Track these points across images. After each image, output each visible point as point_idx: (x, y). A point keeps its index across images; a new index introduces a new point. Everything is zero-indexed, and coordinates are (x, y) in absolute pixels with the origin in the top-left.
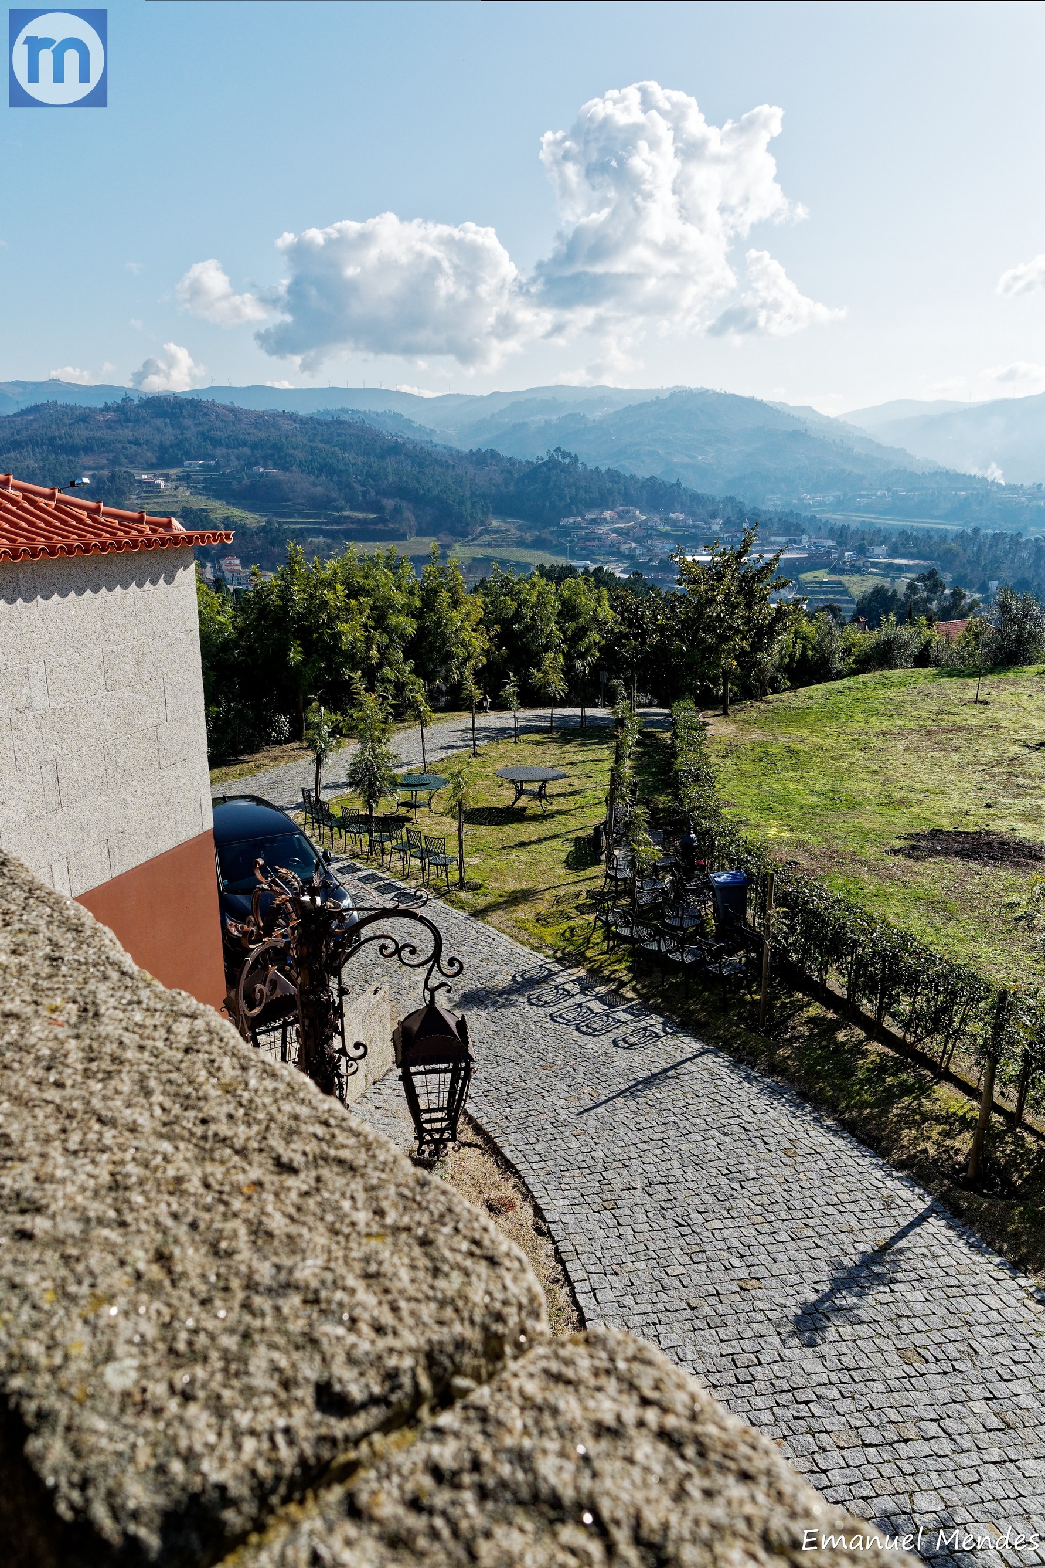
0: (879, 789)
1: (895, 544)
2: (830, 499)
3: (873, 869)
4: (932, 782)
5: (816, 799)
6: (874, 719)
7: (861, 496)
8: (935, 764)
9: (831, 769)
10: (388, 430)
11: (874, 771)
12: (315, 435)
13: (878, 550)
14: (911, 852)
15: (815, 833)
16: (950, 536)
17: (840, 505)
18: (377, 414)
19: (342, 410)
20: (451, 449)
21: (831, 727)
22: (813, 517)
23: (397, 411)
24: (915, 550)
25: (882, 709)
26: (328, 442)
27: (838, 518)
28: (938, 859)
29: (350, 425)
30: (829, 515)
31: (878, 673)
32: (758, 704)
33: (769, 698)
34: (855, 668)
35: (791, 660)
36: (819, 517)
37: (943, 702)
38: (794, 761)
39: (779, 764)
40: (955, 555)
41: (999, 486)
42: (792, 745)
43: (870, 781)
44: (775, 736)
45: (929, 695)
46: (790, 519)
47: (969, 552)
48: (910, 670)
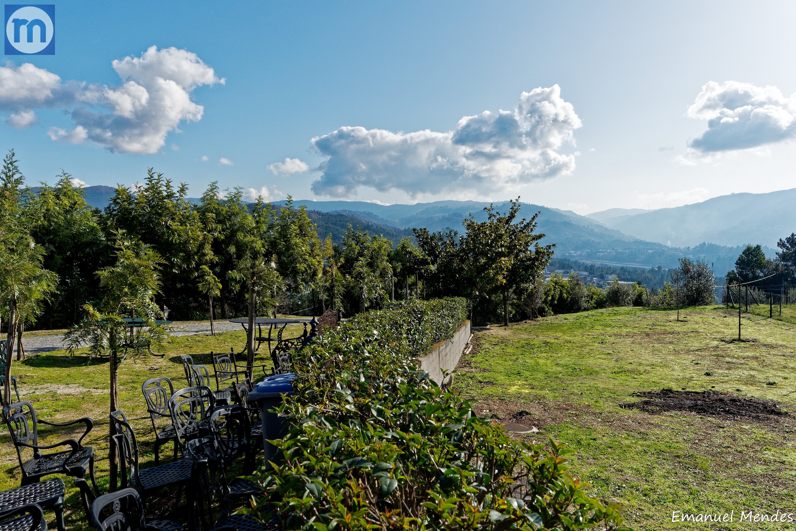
0: (613, 364)
1: (619, 274)
2: (584, 253)
3: (607, 421)
4: (656, 360)
5: (560, 369)
6: (609, 329)
7: (600, 252)
9: (575, 352)
10: (365, 220)
11: (609, 354)
12: (328, 221)
13: (610, 277)
14: (644, 407)
15: (553, 390)
16: (646, 271)
17: (589, 256)
18: (360, 213)
19: (343, 211)
20: (395, 228)
21: (578, 332)
22: (576, 261)
23: (370, 211)
24: (629, 277)
25: (613, 324)
26: (335, 224)
27: (589, 262)
28: (672, 413)
29: (346, 217)
30: (584, 261)
31: (610, 309)
32: (530, 321)
33: (538, 319)
34: (595, 306)
35: (553, 299)
36: (579, 261)
37: (655, 321)
38: (548, 348)
39: (536, 349)
40: (650, 280)
41: (668, 248)
42: (548, 340)
43: (605, 359)
44: (537, 336)
45: (645, 318)
46: (565, 262)
47: (657, 278)
48: (631, 308)
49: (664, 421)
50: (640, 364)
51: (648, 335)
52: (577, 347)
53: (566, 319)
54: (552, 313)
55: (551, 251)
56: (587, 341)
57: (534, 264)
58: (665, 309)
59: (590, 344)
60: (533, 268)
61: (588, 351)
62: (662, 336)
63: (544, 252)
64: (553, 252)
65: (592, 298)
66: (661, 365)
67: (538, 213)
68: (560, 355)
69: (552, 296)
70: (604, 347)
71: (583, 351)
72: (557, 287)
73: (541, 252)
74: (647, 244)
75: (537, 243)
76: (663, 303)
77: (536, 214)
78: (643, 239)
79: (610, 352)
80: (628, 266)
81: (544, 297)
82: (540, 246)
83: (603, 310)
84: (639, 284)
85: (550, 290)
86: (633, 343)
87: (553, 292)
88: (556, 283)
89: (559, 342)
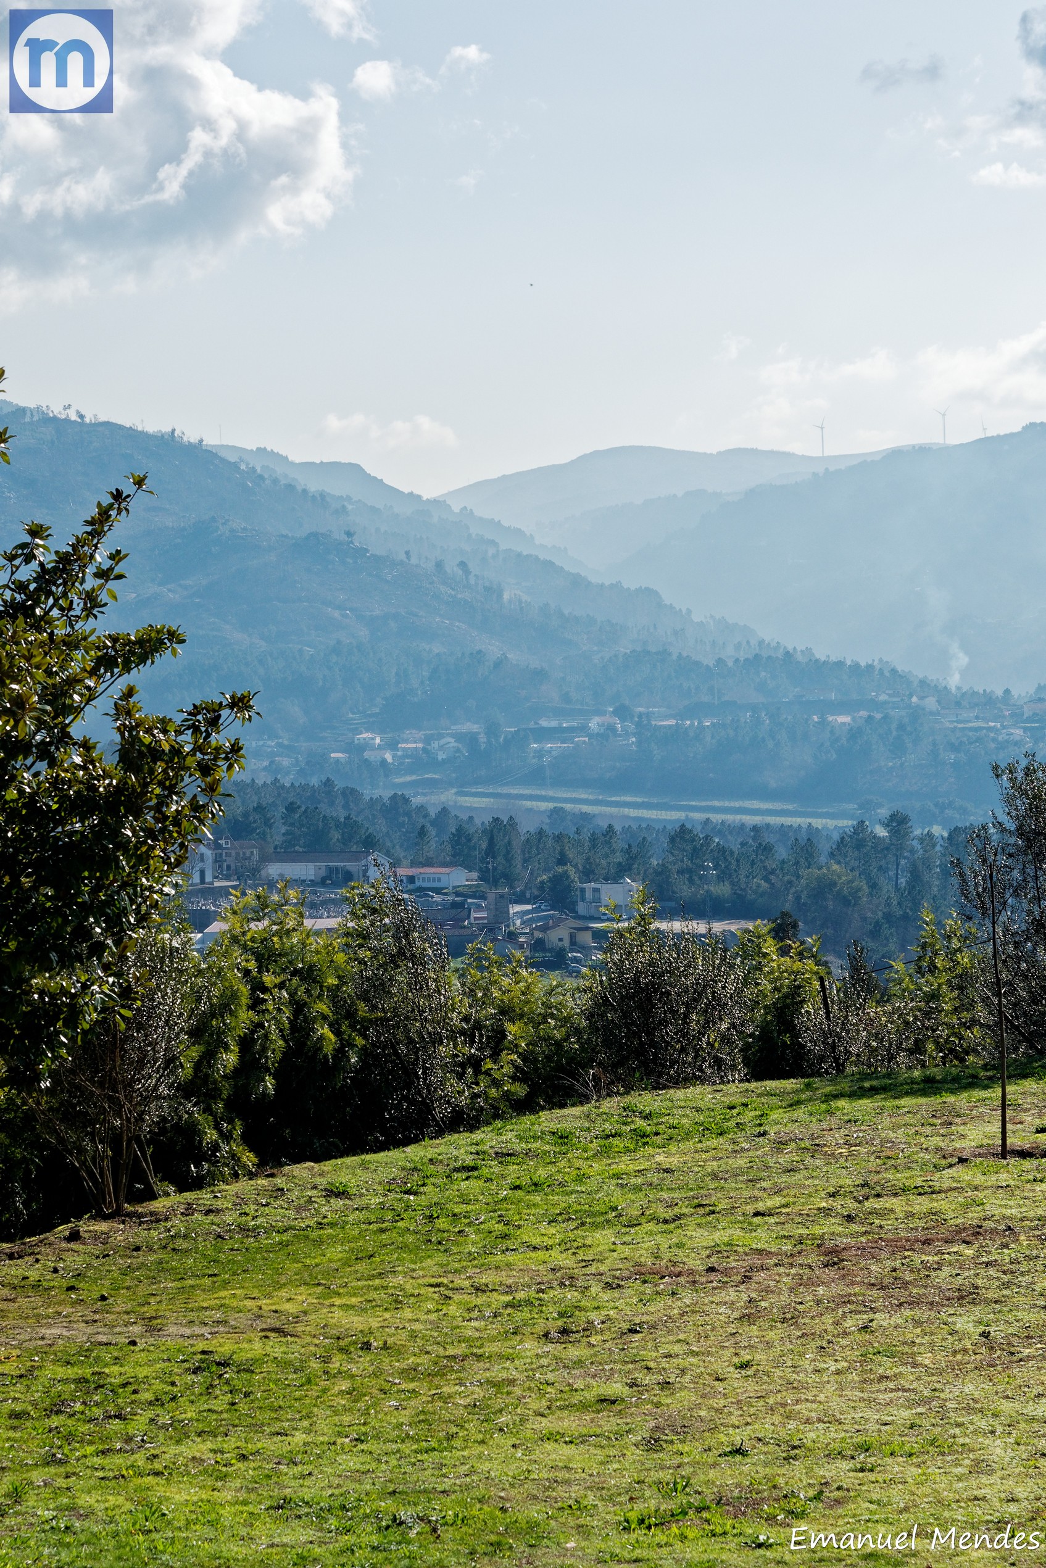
0: (626, 1465)
1: (662, 872)
2: (446, 746)
6: (603, 1238)
7: (541, 734)
9: (394, 1414)
11: (607, 1401)
13: (611, 894)
16: (824, 847)
17: (480, 762)
21: (417, 1275)
22: (398, 801)
24: (723, 890)
25: (631, 1205)
27: (477, 804)
30: (447, 797)
31: (610, 1105)
32: (102, 1226)
33: (158, 1205)
34: (520, 1090)
35: (250, 1065)
36: (417, 801)
37: (874, 1163)
38: (221, 1402)
39: (142, 1418)
40: (848, 901)
41: (942, 692)
42: (224, 1347)
43: (583, 1439)
44: (152, 1325)
45: (816, 1148)
46: (325, 809)
47: (887, 888)
48: (734, 1090)
50: (793, 1451)
51: (833, 1257)
52: (411, 1373)
53: (335, 1193)
54: (249, 1158)
55: (221, 739)
56: (469, 1330)
57: (116, 833)
58: (929, 1086)
59: (491, 1348)
60: (108, 863)
61: (479, 1393)
62: (918, 1258)
63: (176, 751)
64: (236, 748)
65: (497, 1042)
66: (912, 1442)
67: (128, 488)
68: (299, 1438)
69: (246, 1043)
70: (579, 1363)
71: (446, 1399)
72: (268, 979)
73: (155, 753)
74: (820, 670)
75: (130, 693)
76: (918, 1048)
77: (118, 496)
78: (795, 642)
79: (617, 1388)
80: (716, 818)
81: (190, 1055)
82: (147, 708)
83: (570, 1117)
84: (783, 931)
85: (225, 1006)
86: (747, 1318)
87: (245, 1017)
88: (265, 956)
89: (293, 1350)
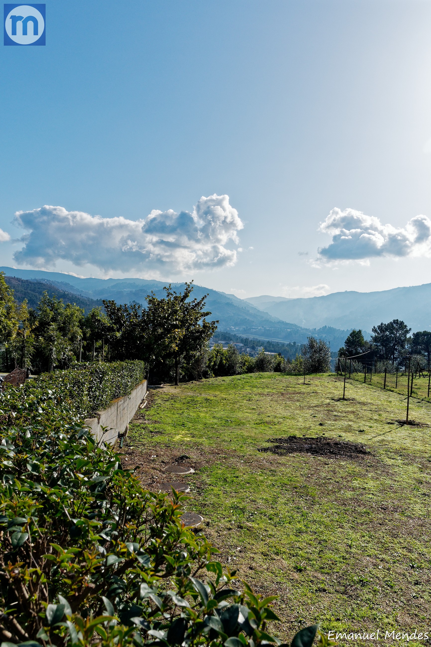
0: (255, 417)
1: (266, 346)
2: (241, 329)
3: (247, 462)
4: (287, 414)
5: (215, 421)
6: (255, 389)
7: (253, 329)
8: (286, 406)
9: (228, 408)
10: (62, 289)
11: (254, 409)
12: (27, 287)
13: (259, 348)
14: (276, 450)
15: (209, 438)
16: (285, 345)
17: (245, 331)
18: (58, 282)
19: (42, 279)
20: (89, 298)
21: (232, 391)
22: (235, 335)
23: (67, 282)
24: (273, 349)
25: (259, 386)
26: (33, 291)
27: (244, 336)
28: (295, 454)
29: (44, 285)
30: (241, 335)
31: (257, 373)
32: (196, 382)
33: (202, 380)
34: (247, 371)
35: (215, 364)
36: (237, 335)
37: (288, 384)
38: (208, 404)
39: (198, 405)
40: (288, 352)
42: (209, 398)
43: (251, 413)
44: (201, 394)
45: (282, 381)
46: (226, 335)
47: (293, 351)
48: (272, 373)
49: (289, 461)
50: (275, 417)
51: (282, 394)
52: (230, 403)
53: (223, 381)
54: (214, 375)
55: (215, 326)
56: (238, 399)
57: (202, 336)
58: (296, 375)
59: (240, 401)
60: (200, 339)
61: (238, 406)
62: (293, 395)
63: (209, 326)
64: (217, 327)
65: (244, 365)
66: (290, 417)
67: (207, 295)
68: (217, 409)
69: (215, 362)
70: (251, 404)
71: (235, 406)
72: (218, 354)
73: (207, 326)
75: (205, 319)
76: (295, 370)
77: (205, 296)
79: (255, 407)
80: (273, 340)
81: (208, 363)
82: (207, 321)
83: (252, 374)
84: (280, 355)
85: (213, 357)
86: (271, 401)
87: (215, 359)
88: (218, 352)
89: (217, 399)
